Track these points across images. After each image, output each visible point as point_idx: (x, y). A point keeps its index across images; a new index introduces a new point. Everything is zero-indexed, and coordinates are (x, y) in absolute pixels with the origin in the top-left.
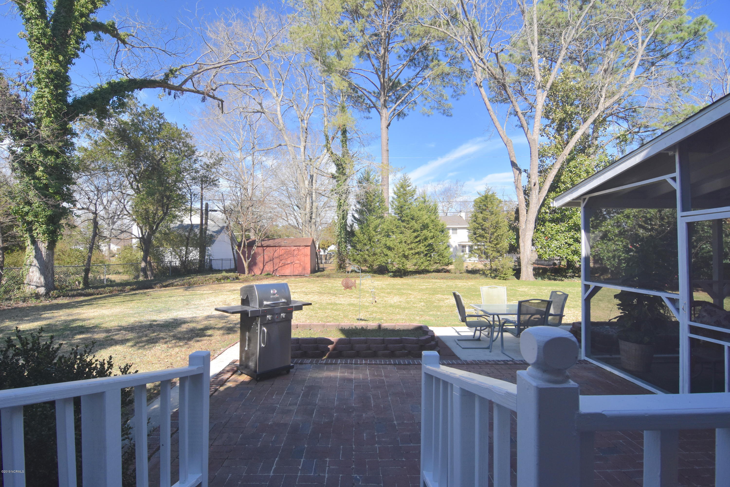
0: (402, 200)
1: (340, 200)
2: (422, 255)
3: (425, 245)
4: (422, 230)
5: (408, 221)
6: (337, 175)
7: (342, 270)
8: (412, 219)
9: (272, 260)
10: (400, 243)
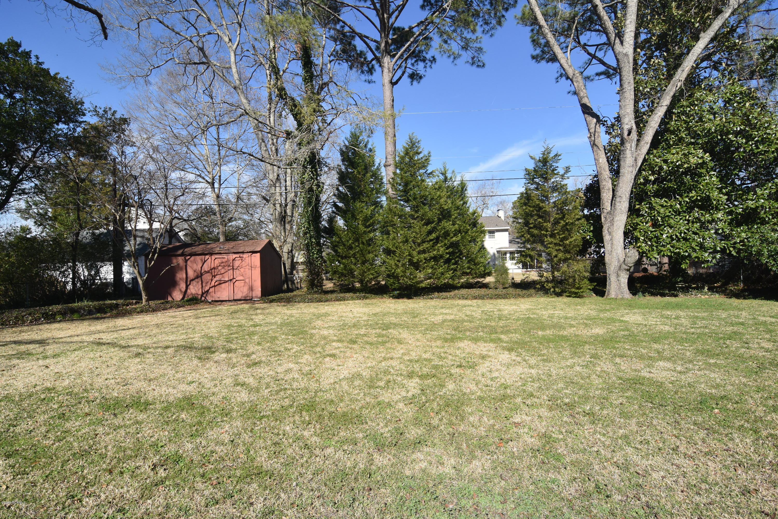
2: (442, 261)
3: (445, 245)
4: (439, 220)
7: (315, 289)
8: (424, 203)
9: (199, 276)
10: (404, 243)
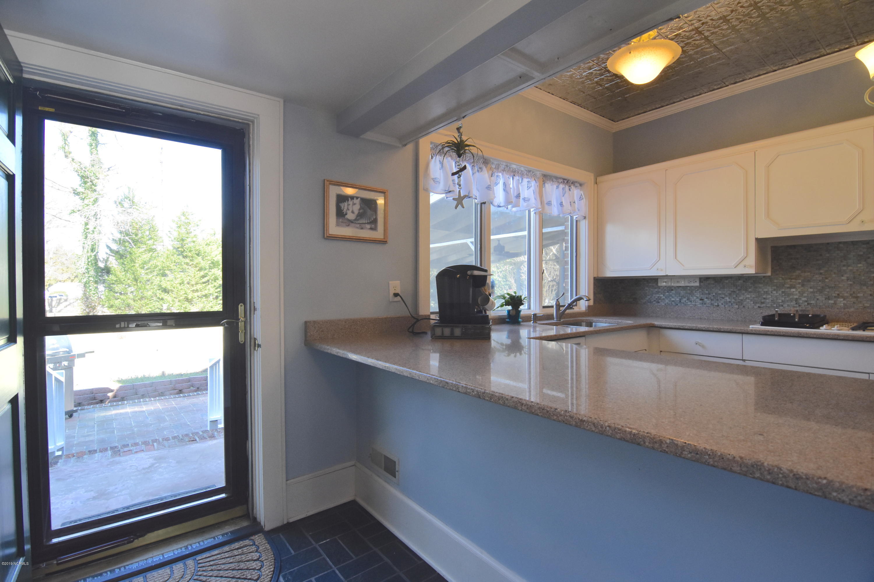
0: (183, 231)
1: (87, 224)
2: (211, 297)
4: (210, 268)
5: (192, 257)
6: (81, 190)
8: (198, 255)
10: (180, 284)
